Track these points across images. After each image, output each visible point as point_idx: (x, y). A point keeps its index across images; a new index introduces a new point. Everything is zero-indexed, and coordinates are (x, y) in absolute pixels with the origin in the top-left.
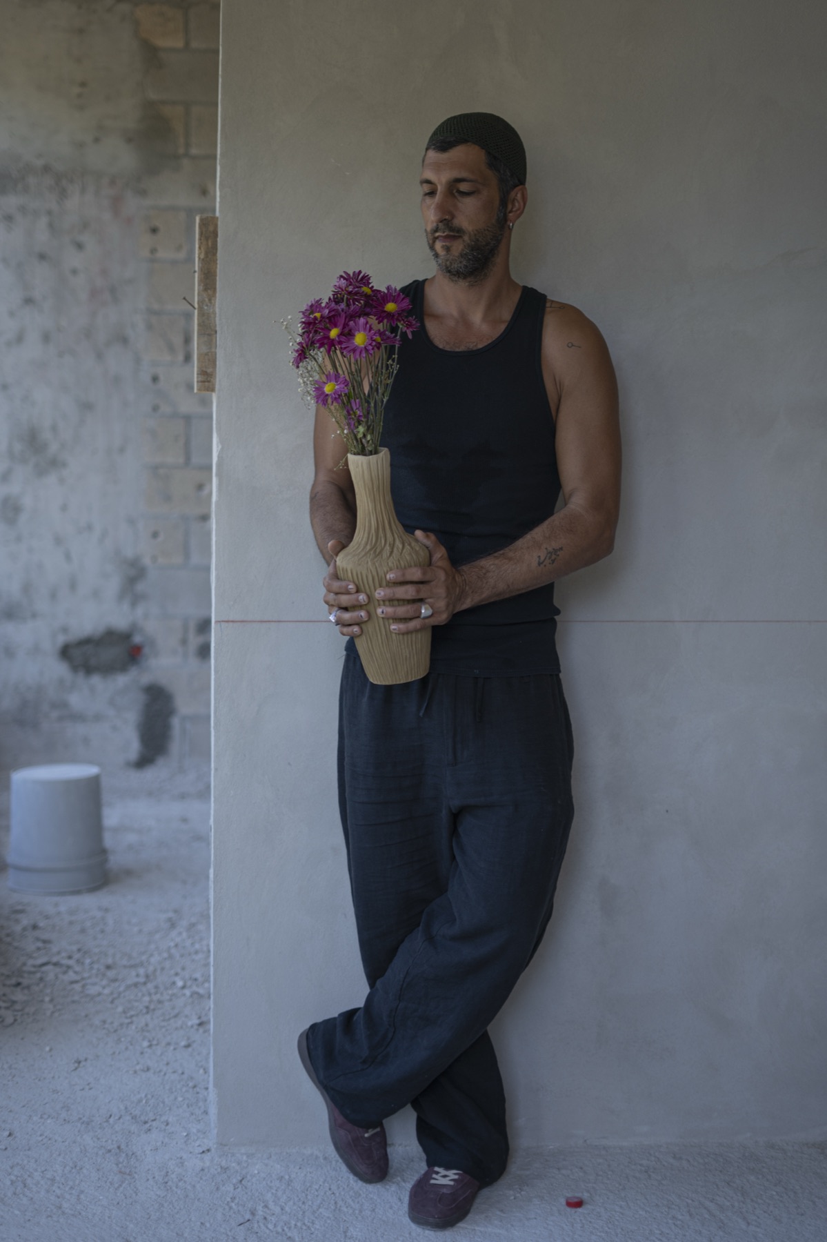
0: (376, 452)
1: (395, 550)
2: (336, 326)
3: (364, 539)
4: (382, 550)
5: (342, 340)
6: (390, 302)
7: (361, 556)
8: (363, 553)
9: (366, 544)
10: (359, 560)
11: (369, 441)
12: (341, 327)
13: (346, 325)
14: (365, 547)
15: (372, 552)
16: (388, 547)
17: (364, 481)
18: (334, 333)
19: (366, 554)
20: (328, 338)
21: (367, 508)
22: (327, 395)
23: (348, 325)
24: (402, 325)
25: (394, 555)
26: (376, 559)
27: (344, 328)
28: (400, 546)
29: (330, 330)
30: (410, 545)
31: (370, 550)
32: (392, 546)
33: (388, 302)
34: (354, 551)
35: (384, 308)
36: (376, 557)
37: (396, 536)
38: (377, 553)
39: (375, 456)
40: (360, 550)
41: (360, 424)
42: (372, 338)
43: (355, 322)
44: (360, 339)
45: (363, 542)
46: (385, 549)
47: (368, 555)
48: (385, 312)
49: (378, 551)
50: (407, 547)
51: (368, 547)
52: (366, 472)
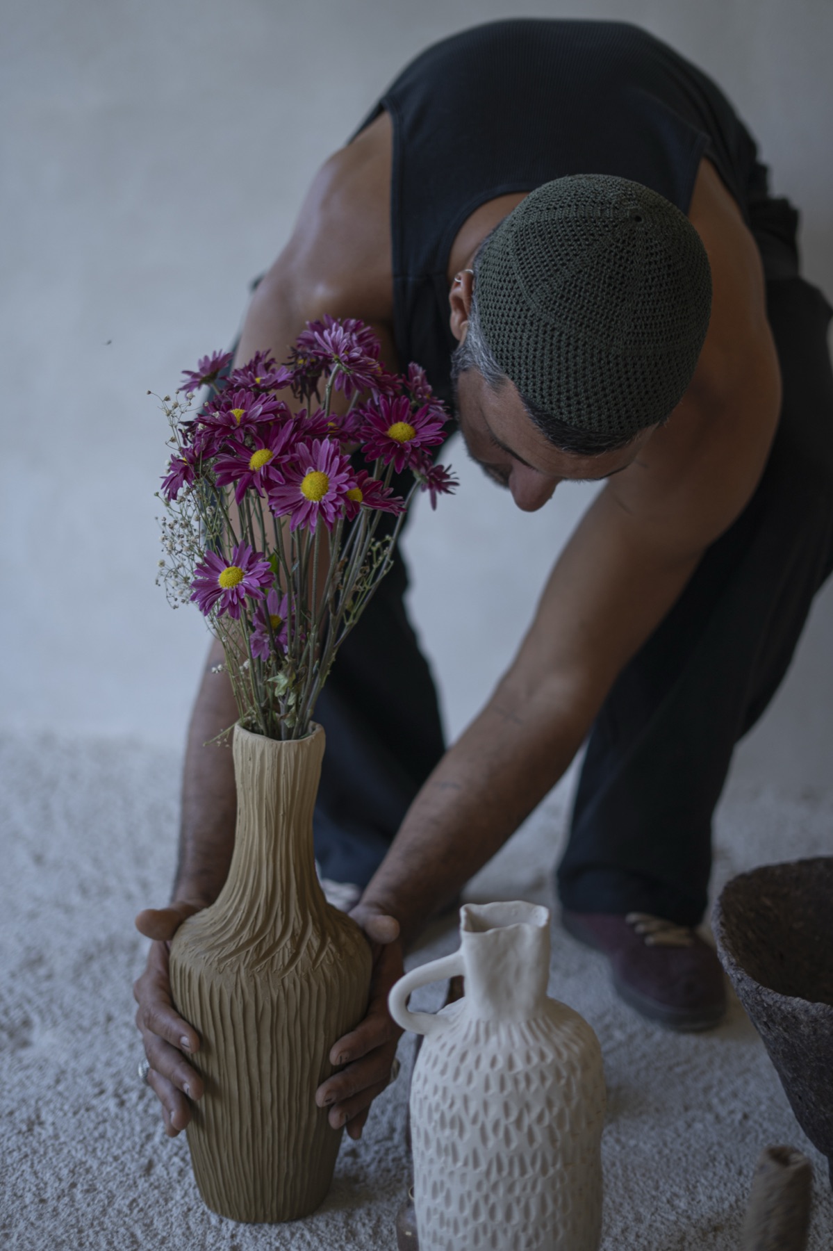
0: (300, 732)
1: (304, 948)
2: (268, 446)
3: (240, 914)
4: (276, 944)
5: (272, 477)
6: (401, 420)
7: (226, 952)
8: (232, 947)
9: (243, 926)
10: (220, 961)
11: (290, 707)
12: (277, 450)
13: (289, 447)
14: (238, 932)
15: (251, 948)
16: (287, 940)
17: (260, 792)
18: (259, 459)
19: (238, 950)
20: (245, 465)
21: (256, 848)
22: (219, 591)
23: (294, 451)
24: (422, 476)
25: (299, 962)
26: (258, 968)
27: (283, 452)
28: (316, 944)
29: (253, 452)
30: (336, 940)
31: (249, 943)
32: (298, 942)
33: (399, 419)
34: (213, 935)
35: (387, 429)
36: (258, 961)
37: (310, 918)
38: (263, 952)
39: (293, 742)
40: (227, 936)
41: (280, 667)
42: (339, 489)
43: (309, 445)
44: (311, 485)
45: (236, 921)
46: (283, 944)
47: (243, 953)
48: (388, 438)
49: (265, 948)
50: (330, 945)
51: (245, 935)
52: (267, 774)
